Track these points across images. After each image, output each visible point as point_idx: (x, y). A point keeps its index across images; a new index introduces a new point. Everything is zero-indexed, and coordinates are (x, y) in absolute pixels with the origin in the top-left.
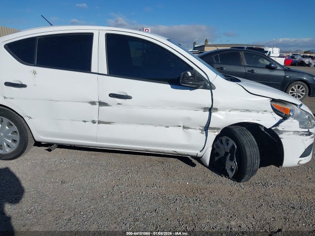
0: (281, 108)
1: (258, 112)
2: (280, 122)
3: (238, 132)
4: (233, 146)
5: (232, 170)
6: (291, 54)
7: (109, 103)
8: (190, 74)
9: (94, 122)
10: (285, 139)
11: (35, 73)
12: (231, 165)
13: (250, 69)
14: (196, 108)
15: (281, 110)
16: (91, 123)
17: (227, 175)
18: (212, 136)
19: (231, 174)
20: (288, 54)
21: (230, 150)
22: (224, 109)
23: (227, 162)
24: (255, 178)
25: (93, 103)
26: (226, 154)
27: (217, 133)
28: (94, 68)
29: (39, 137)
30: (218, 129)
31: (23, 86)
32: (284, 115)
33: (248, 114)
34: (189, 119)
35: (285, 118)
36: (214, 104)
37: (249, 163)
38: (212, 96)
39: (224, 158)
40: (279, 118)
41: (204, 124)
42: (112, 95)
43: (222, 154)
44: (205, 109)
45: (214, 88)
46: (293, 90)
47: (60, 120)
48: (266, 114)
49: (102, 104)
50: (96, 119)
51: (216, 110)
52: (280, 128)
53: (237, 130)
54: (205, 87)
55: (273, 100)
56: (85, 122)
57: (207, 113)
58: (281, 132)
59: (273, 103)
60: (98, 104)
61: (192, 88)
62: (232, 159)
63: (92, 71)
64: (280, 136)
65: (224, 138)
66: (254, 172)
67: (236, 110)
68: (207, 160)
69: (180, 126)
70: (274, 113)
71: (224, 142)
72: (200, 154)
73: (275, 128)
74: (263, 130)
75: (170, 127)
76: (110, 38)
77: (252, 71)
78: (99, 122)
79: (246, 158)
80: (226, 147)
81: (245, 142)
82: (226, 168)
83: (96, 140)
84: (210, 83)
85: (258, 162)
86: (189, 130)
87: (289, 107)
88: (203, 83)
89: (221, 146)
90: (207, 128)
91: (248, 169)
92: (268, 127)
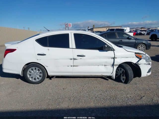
0: (139, 56)
1: (131, 58)
2: (139, 61)
3: (125, 66)
4: (123, 71)
5: (124, 80)
6: (135, 30)
7: (77, 59)
8: (106, 46)
9: (71, 66)
10: (141, 67)
11: (49, 50)
12: (123, 78)
13: (120, 40)
14: (109, 58)
15: (139, 57)
16: (70, 67)
17: (121, 82)
18: (115, 68)
19: (123, 81)
20: (133, 30)
21: (122, 72)
22: (119, 58)
23: (121, 77)
24: (132, 82)
25: (71, 59)
26: (121, 74)
27: (117, 67)
28: (70, 46)
29: (50, 74)
30: (117, 65)
31: (44, 55)
32: (140, 58)
33: (127, 59)
34: (106, 62)
35: (140, 59)
36: (115, 56)
37: (130, 76)
38: (114, 53)
39: (120, 76)
40: (138, 59)
41: (112, 64)
42: (78, 56)
43: (119, 74)
44: (112, 58)
45: (115, 50)
46: (139, 47)
47: (59, 66)
48: (134, 58)
49: (74, 59)
50: (72, 65)
51: (116, 58)
52: (139, 63)
53: (124, 65)
54: (112, 50)
55: (136, 53)
56: (68, 66)
57: (113, 59)
58: (140, 64)
59: (136, 54)
60: (73, 59)
61: (107, 51)
62: (123, 76)
63: (70, 47)
64: (139, 66)
65: (119, 69)
66: (132, 79)
67: (123, 58)
68: (114, 77)
69: (103, 65)
70: (136, 58)
71: (119, 70)
72: (111, 75)
73: (137, 63)
74: (133, 64)
75: (99, 66)
76: (75, 35)
77: (121, 41)
78: (74, 66)
79: (129, 74)
80: (120, 72)
81: (127, 69)
82: (121, 79)
83: (72, 73)
84: (113, 49)
85: (133, 76)
86: (107, 66)
87: (141, 55)
88: (111, 49)
89: (118, 71)
90: (113, 65)
91: (130, 78)
92: (135, 63)
